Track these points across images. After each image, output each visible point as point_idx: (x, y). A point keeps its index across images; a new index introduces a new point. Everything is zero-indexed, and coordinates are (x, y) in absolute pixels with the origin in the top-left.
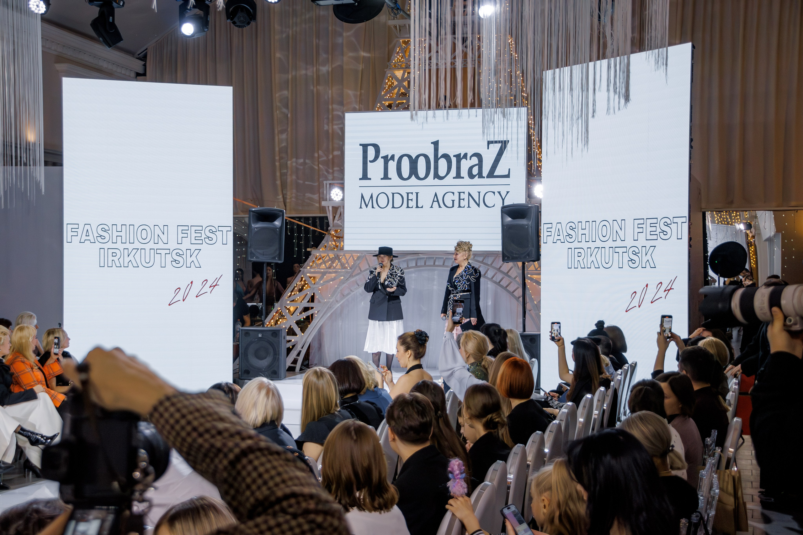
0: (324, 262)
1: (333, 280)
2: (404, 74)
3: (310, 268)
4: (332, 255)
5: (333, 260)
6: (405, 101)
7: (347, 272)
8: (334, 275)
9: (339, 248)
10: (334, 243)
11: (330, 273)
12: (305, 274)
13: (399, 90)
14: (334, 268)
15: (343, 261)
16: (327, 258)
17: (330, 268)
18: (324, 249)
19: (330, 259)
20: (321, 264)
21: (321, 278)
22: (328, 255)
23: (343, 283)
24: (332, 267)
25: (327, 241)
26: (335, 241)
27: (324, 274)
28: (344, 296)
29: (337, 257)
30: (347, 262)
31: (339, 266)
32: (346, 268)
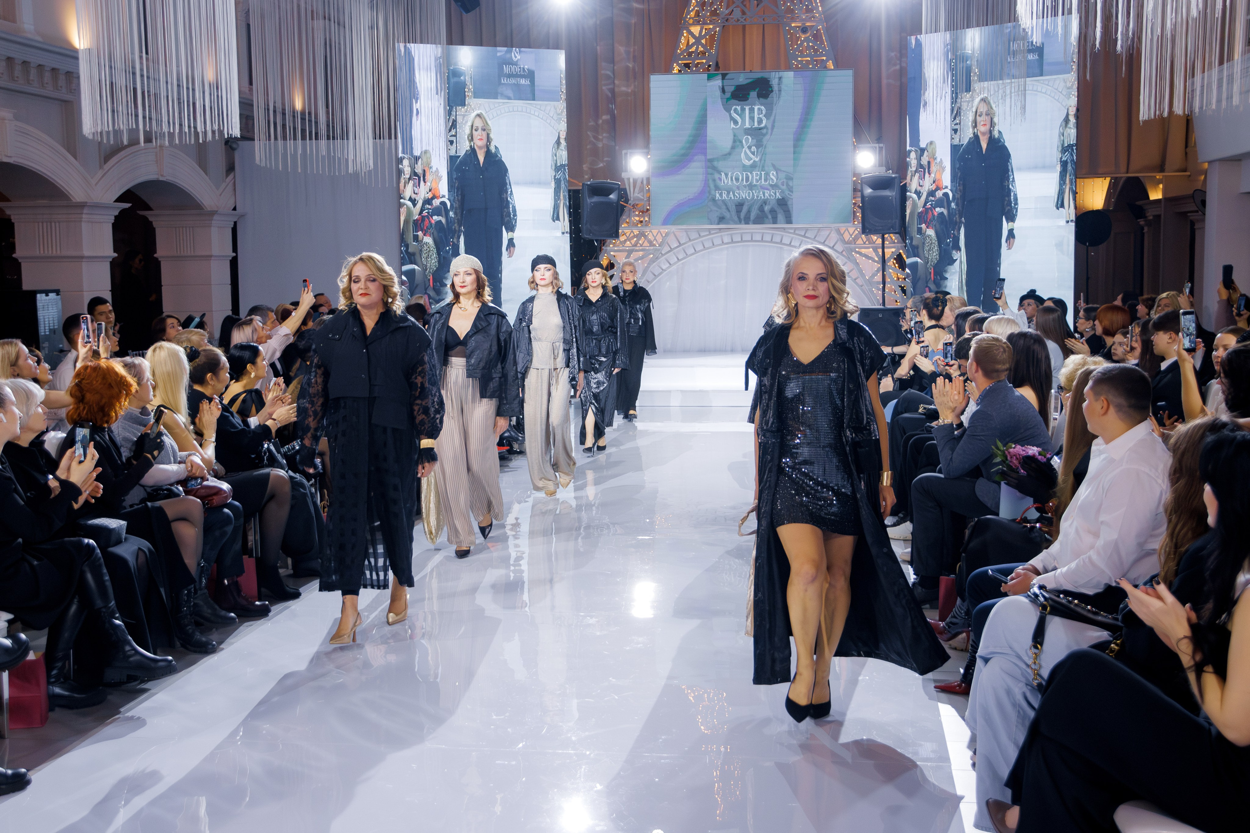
0: (629, 239)
1: (641, 258)
2: (701, 31)
3: (614, 246)
4: (636, 232)
5: (638, 237)
6: (704, 61)
7: (656, 250)
8: (641, 253)
9: (644, 223)
10: (637, 219)
11: (637, 251)
12: (608, 253)
13: (697, 48)
14: (641, 246)
15: (650, 237)
16: (632, 235)
17: (635, 245)
18: (626, 225)
19: (635, 236)
20: (625, 241)
21: (628, 257)
22: (632, 232)
23: (654, 262)
24: (639, 245)
25: (629, 216)
26: (638, 216)
27: (630, 252)
28: (655, 275)
29: (642, 234)
30: (655, 239)
31: (646, 244)
32: (655, 245)
